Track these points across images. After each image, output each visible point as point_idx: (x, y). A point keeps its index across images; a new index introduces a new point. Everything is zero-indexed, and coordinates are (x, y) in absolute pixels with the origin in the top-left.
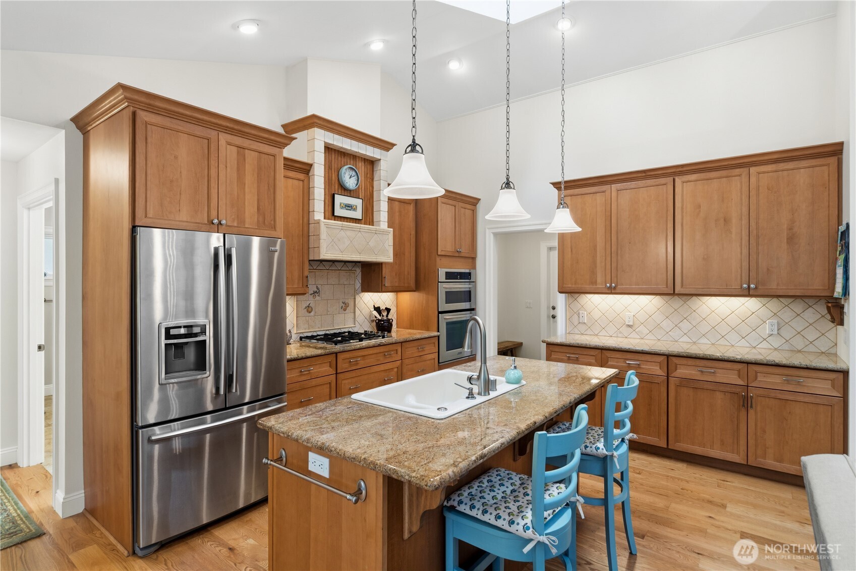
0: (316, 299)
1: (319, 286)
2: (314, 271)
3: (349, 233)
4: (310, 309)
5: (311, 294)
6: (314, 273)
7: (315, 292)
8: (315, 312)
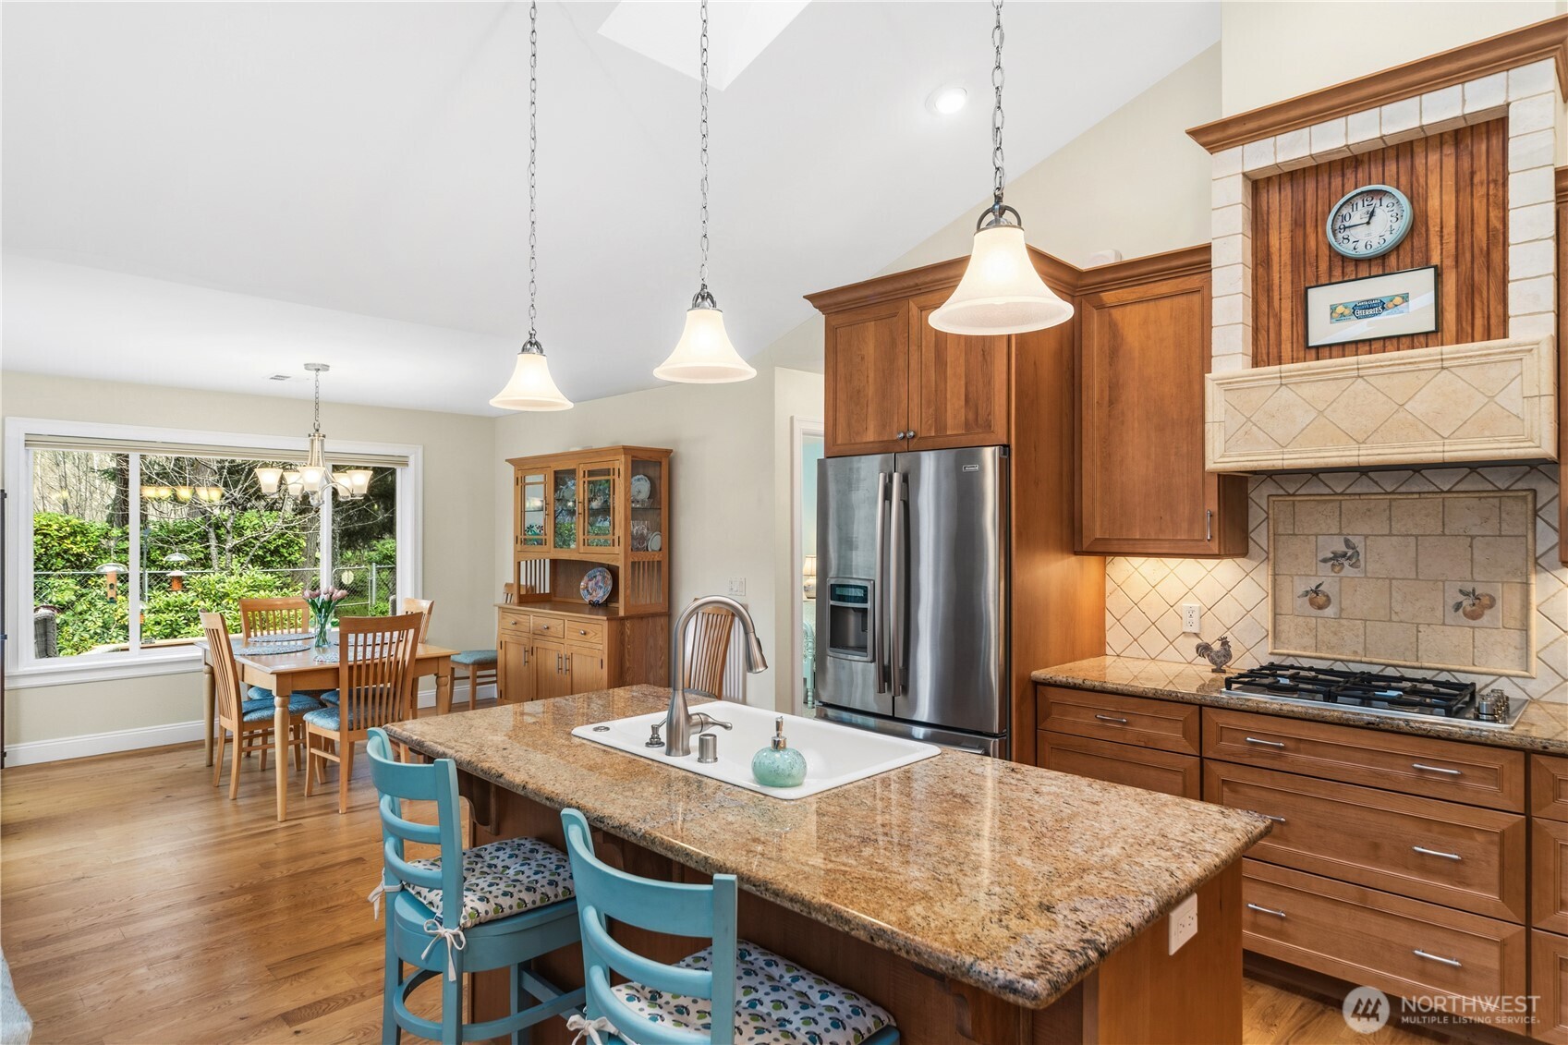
0: (1342, 574)
1: (1354, 540)
2: (1336, 498)
3: (1307, 391)
4: (1321, 599)
5: (1325, 561)
6: (1338, 504)
7: (1337, 557)
8: (1342, 610)
